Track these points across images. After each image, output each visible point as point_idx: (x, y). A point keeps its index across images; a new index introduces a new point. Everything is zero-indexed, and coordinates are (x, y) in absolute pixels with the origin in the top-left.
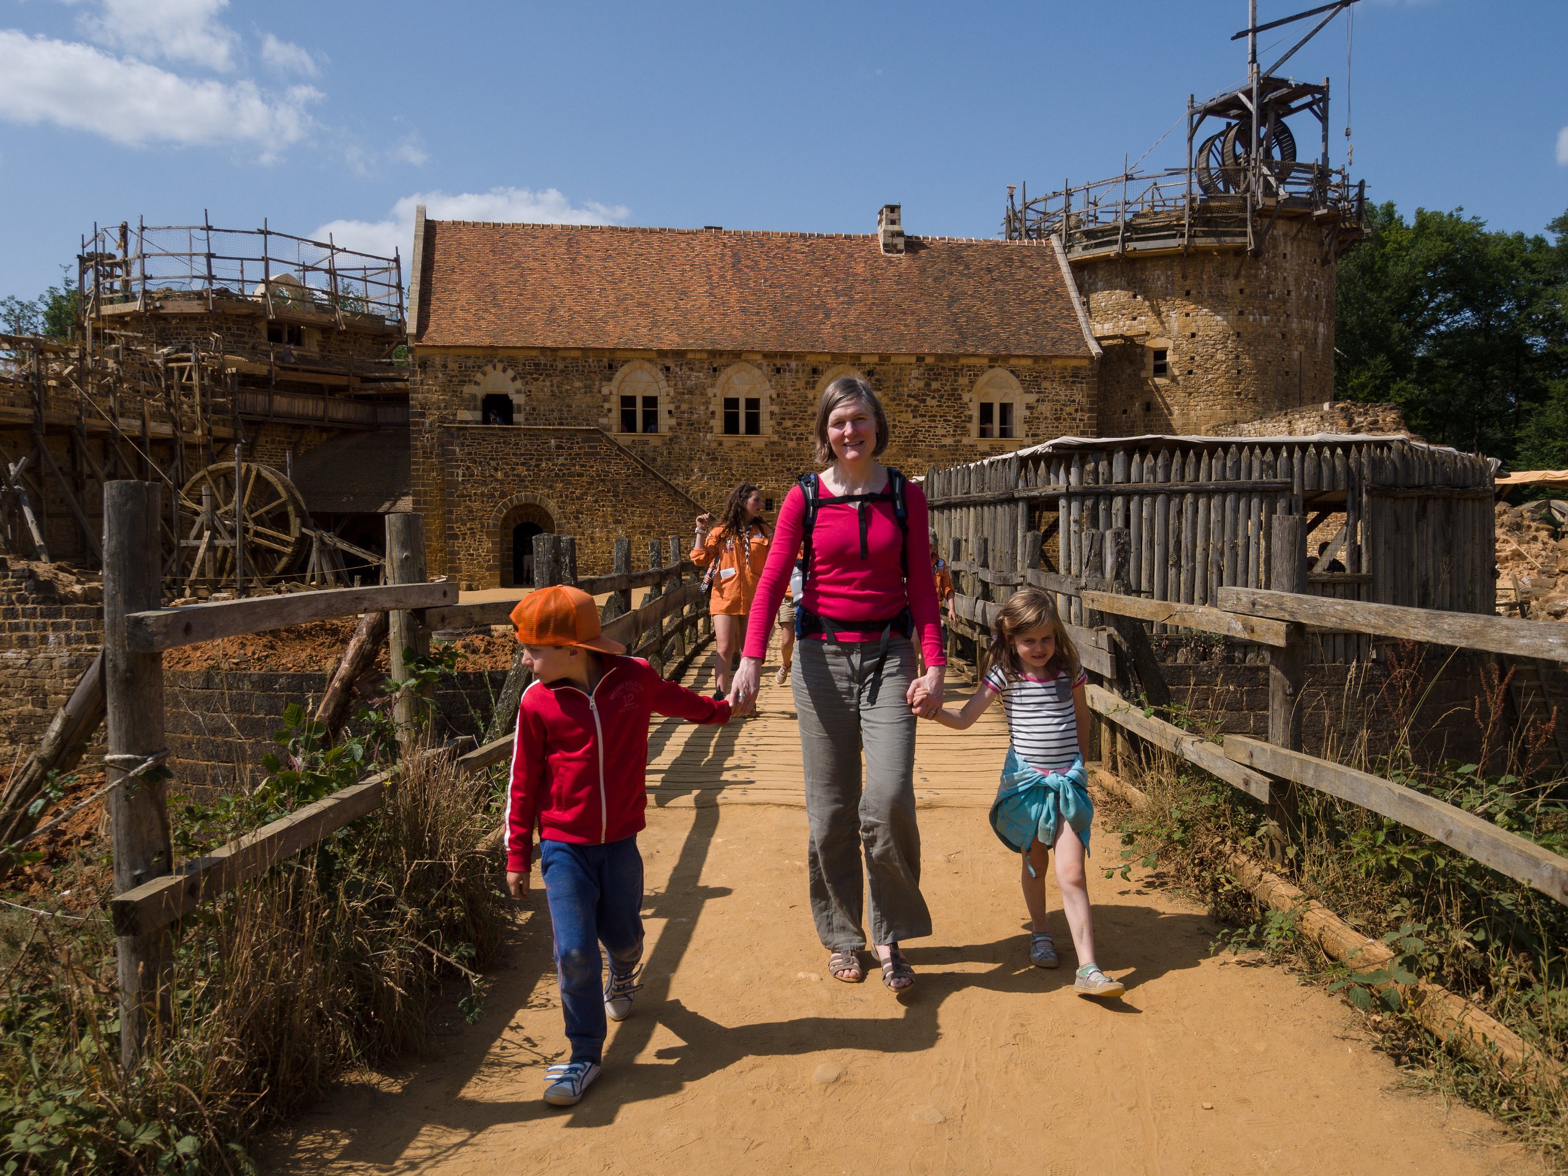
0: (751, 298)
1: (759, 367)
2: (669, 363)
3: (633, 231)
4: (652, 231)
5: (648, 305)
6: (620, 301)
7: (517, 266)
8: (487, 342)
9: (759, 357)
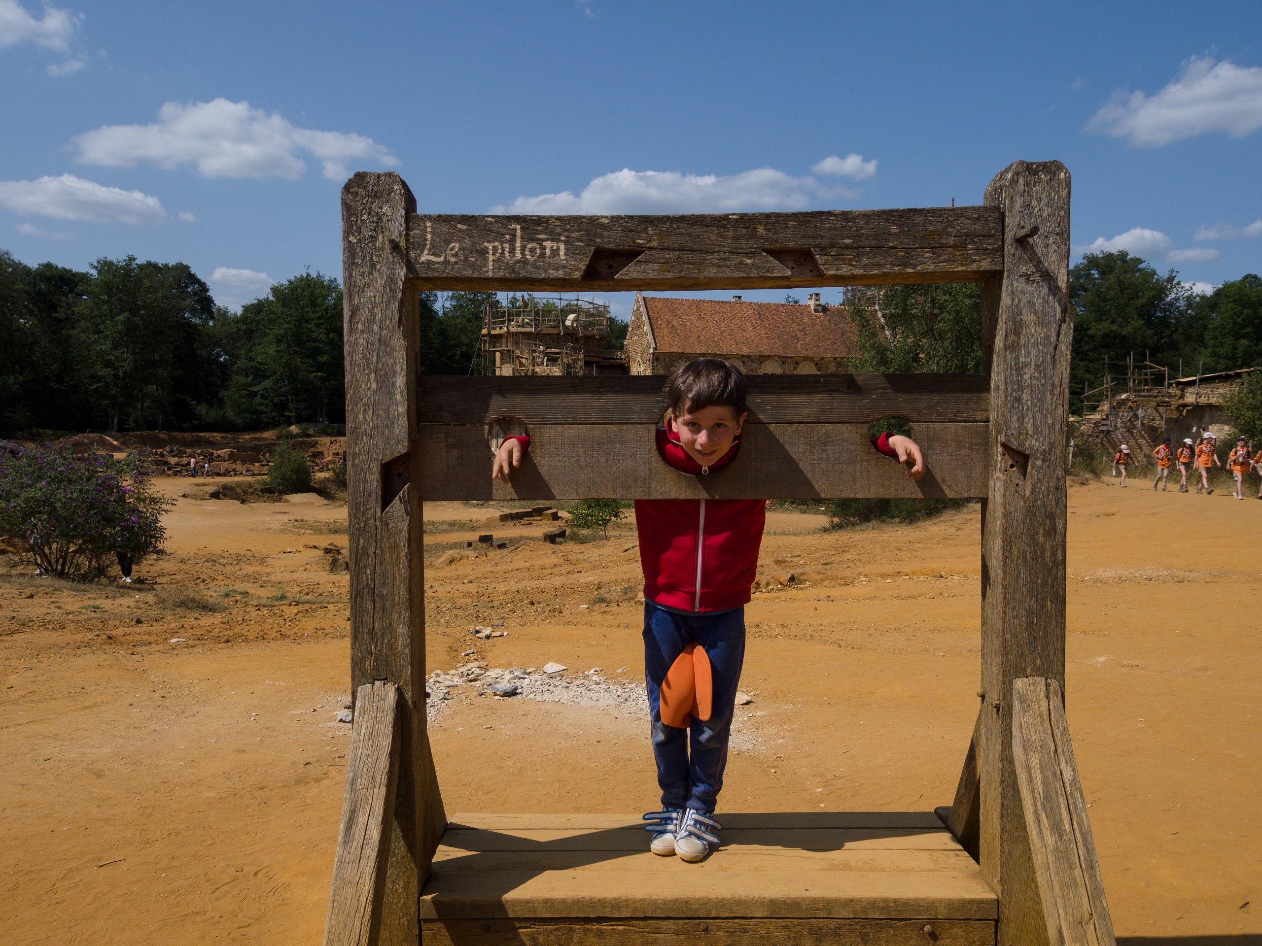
0: (769, 332)
1: (777, 361)
2: (745, 359)
3: (719, 302)
4: (726, 302)
5: (732, 335)
6: (722, 333)
7: (680, 317)
8: (680, 351)
9: (777, 358)
